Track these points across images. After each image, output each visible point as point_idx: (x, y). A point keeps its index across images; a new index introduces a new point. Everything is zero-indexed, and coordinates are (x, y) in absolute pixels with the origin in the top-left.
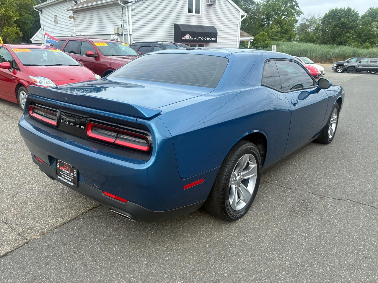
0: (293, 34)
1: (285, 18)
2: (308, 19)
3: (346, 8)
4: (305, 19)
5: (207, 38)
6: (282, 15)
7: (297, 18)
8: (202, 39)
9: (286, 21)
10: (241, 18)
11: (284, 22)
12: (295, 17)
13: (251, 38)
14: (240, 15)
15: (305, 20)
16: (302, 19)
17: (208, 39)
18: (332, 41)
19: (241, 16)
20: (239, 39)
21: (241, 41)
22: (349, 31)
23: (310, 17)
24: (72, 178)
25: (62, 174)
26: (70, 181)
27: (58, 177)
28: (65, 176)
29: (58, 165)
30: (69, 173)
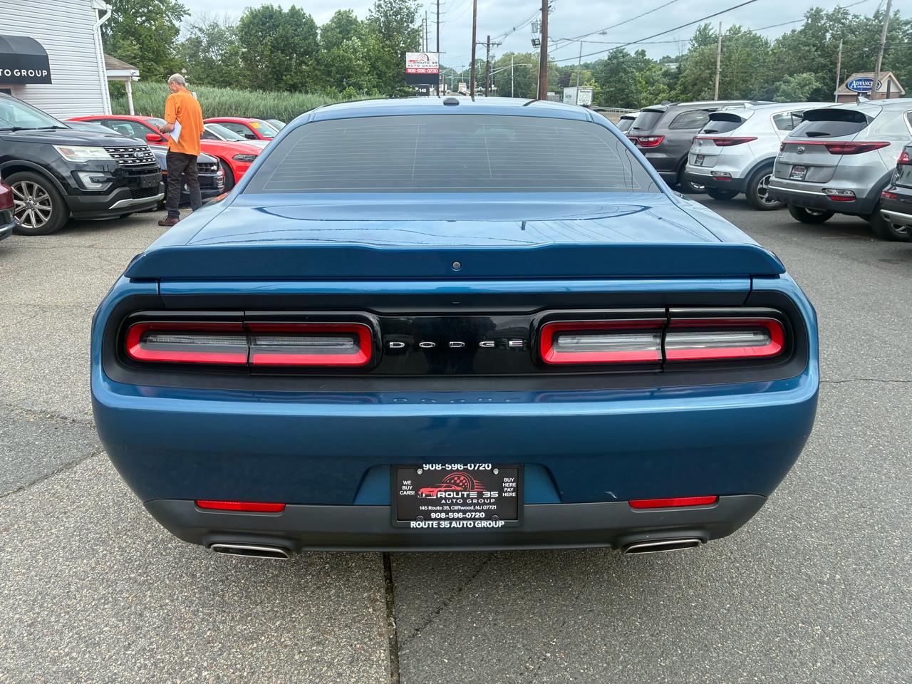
0: (175, 63)
1: (144, 22)
2: (204, 28)
3: (286, 10)
4: (196, 28)
5: (20, 72)
6: (133, 13)
7: (177, 24)
8: (8, 73)
9: (150, 29)
10: (98, 18)
11: (144, 33)
12: (170, 21)
13: (133, 71)
14: (95, 9)
15: (196, 30)
16: (189, 28)
17: (24, 73)
18: (274, 81)
19: (97, 11)
20: (105, 74)
21: (109, 80)
22: (306, 61)
23: (207, 23)
24: (493, 507)
25: (436, 512)
26: (480, 519)
27: (413, 524)
28: (454, 511)
29: (404, 488)
30: (473, 494)
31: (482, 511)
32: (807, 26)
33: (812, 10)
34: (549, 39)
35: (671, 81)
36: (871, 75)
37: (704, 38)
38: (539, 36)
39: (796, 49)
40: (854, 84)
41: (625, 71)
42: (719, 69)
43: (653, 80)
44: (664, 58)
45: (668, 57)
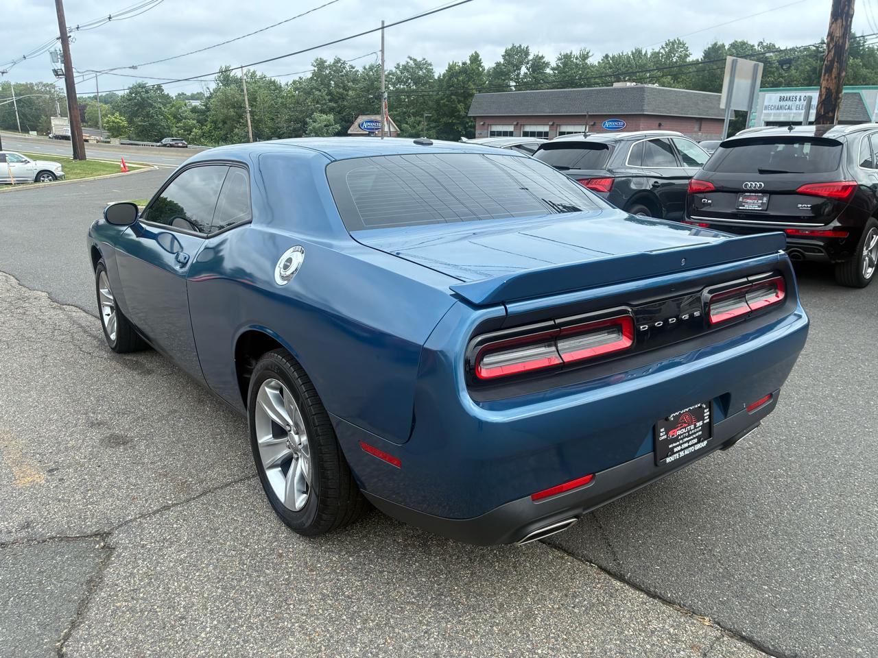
24: (700, 433)
25: (676, 447)
26: (696, 444)
27: (668, 460)
28: (684, 443)
29: (661, 434)
30: (692, 427)
31: (694, 438)
32: (314, 74)
33: (317, 60)
34: (74, 70)
35: (201, 117)
36: (378, 118)
37: (225, 77)
38: (60, 66)
39: (308, 93)
40: (365, 125)
41: (151, 105)
42: (248, 109)
43: (181, 116)
44: (179, 94)
45: (183, 94)
